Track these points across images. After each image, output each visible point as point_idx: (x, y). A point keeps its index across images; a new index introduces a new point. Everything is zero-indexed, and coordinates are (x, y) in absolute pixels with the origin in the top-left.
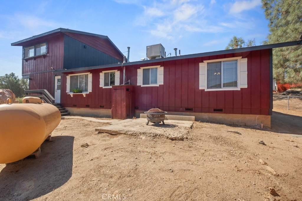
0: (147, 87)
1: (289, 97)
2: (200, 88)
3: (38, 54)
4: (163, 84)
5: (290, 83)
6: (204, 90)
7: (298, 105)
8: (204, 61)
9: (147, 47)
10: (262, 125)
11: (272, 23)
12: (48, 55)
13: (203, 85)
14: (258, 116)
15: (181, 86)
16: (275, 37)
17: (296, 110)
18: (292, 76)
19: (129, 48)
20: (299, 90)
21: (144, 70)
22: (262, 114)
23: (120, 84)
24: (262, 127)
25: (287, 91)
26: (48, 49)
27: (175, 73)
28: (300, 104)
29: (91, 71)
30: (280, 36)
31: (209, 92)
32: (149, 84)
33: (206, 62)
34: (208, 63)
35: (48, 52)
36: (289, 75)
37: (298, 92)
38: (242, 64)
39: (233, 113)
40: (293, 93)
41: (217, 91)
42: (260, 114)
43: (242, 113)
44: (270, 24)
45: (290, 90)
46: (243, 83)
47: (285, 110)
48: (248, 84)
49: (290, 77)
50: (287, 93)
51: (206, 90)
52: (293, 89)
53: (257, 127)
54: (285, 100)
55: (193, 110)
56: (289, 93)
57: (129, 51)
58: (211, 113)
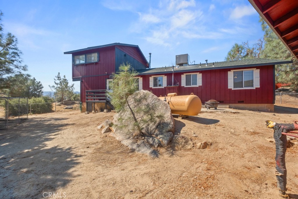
0: (189, 87)
1: (281, 94)
2: (229, 88)
3: (89, 61)
4: (201, 85)
5: (283, 83)
6: (232, 89)
7: (288, 100)
8: (231, 70)
9: (176, 56)
10: (269, 110)
11: (267, 34)
12: (100, 62)
13: (231, 85)
14: (266, 105)
15: (215, 86)
16: (270, 47)
17: (287, 103)
18: (284, 77)
19: (150, 54)
20: (289, 88)
21: (186, 75)
22: (269, 103)
23: (167, 86)
24: (269, 111)
25: (279, 89)
26: (99, 57)
27: (211, 77)
28: (289, 99)
29: (141, 76)
30: (274, 47)
31: (235, 90)
32: (191, 85)
33: (232, 71)
34: (234, 72)
35: (100, 61)
36: (281, 77)
37: (287, 90)
38: (257, 73)
39: (251, 103)
40: (284, 90)
41: (240, 90)
42: (268, 103)
43: (256, 103)
44: (266, 35)
45: (281, 88)
46: (257, 84)
47: (278, 104)
48: (260, 85)
49: (282, 78)
50: (279, 91)
51: (233, 89)
52: (285, 87)
53: (266, 111)
54: (278, 96)
55: (224, 102)
56: (280, 90)
57: (150, 57)
58: (236, 103)
